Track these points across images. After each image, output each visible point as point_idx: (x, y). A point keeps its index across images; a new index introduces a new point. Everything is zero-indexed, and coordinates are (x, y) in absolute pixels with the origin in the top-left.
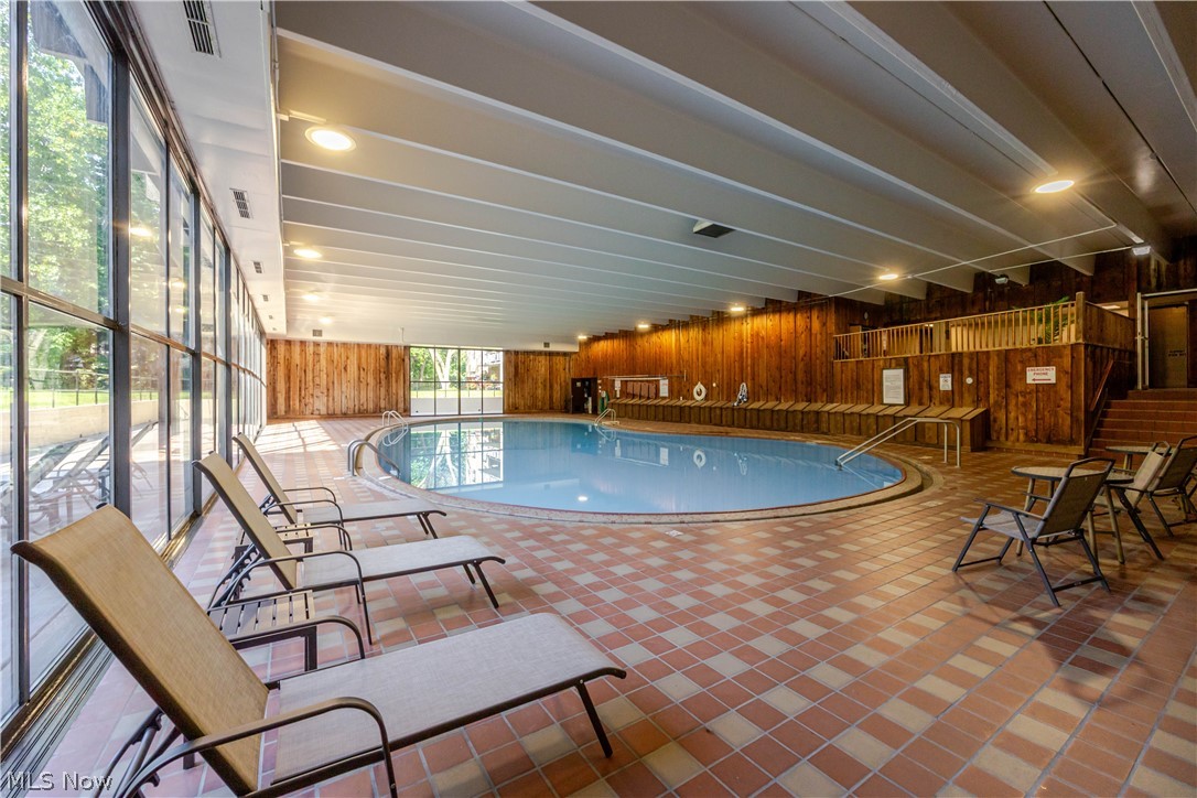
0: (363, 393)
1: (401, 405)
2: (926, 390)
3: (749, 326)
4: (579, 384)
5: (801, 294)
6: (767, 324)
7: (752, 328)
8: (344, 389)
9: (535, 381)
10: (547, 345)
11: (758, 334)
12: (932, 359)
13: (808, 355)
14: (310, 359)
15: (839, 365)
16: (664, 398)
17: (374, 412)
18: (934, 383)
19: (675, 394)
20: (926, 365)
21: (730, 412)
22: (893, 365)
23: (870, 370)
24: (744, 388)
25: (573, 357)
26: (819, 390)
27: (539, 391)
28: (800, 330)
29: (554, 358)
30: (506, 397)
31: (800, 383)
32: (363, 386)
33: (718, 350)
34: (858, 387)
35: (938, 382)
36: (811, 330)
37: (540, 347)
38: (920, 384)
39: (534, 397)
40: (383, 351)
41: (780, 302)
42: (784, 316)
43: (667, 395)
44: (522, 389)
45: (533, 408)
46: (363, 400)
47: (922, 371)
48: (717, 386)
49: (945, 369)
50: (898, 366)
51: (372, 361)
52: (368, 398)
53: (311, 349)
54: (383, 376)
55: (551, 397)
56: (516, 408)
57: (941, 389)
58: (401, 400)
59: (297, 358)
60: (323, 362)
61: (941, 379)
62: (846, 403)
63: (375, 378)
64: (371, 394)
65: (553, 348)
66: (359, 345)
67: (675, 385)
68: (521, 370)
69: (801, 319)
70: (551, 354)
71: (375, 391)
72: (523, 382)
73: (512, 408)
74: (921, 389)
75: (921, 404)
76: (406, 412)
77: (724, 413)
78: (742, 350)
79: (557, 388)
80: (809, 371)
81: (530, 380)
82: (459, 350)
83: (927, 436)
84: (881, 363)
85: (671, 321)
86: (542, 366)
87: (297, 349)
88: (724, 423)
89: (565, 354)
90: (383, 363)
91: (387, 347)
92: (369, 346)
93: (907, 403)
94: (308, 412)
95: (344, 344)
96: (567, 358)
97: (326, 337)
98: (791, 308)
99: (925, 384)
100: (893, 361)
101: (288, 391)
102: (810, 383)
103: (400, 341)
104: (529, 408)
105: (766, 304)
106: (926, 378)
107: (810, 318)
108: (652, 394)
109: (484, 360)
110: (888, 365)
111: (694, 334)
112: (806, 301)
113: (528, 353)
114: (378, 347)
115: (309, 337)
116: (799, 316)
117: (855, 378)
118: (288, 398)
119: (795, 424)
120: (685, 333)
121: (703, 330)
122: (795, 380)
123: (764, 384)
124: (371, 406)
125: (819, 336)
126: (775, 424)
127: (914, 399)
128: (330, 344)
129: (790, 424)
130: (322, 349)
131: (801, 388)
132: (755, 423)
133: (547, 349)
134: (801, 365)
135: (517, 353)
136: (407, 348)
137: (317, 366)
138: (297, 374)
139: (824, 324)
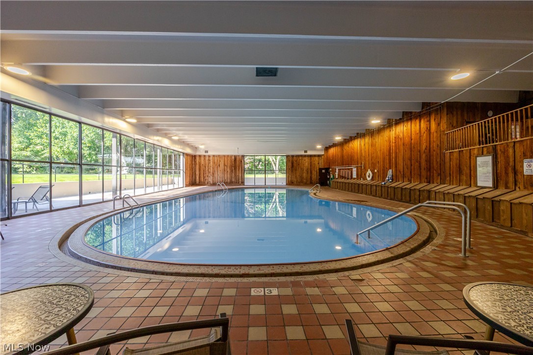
0: (226, 175)
1: (240, 181)
2: (511, 176)
3: (394, 132)
4: (323, 171)
5: (425, 105)
6: (403, 130)
7: (395, 133)
8: (219, 174)
9: (302, 170)
10: (306, 152)
11: (398, 137)
12: (517, 145)
13: (428, 148)
14: (207, 162)
15: (449, 154)
16: (354, 179)
17: (230, 183)
18: (518, 167)
19: (359, 176)
20: (511, 151)
21: (380, 188)
22: (485, 152)
23: (468, 158)
24: (390, 173)
25: (323, 157)
26: (435, 175)
27: (305, 175)
28: (423, 130)
29: (313, 158)
30: (287, 178)
31: (423, 168)
32: (226, 172)
33: (378, 150)
34: (460, 171)
35: (522, 167)
36: (430, 130)
37: (303, 153)
38: (506, 169)
39: (301, 177)
40: (233, 158)
41: (411, 113)
42: (413, 122)
43: (356, 177)
44: (296, 173)
45: (301, 183)
46: (226, 178)
47: (508, 157)
48: (378, 171)
49: (528, 154)
50: (488, 153)
51: (229, 162)
52: (227, 177)
53: (207, 158)
54: (233, 168)
55: (311, 178)
56: (292, 183)
57: (525, 173)
58: (240, 178)
59: (203, 162)
60: (211, 163)
61: (525, 164)
62: (453, 185)
63: (230, 169)
64: (229, 176)
65: (309, 153)
66: (224, 156)
67: (359, 170)
68: (295, 165)
69: (423, 124)
70: (311, 156)
71: (230, 175)
72: (296, 170)
73: (290, 183)
74: (507, 174)
75: (507, 187)
76: (243, 183)
77: (378, 188)
78: (390, 148)
79: (314, 173)
80: (429, 161)
81: (300, 169)
82: (265, 156)
83: (502, 218)
84: (476, 152)
85: (357, 134)
86: (306, 162)
87: (202, 158)
88: (377, 195)
89: (319, 156)
90: (233, 163)
91: (235, 156)
92: (228, 156)
93: (496, 186)
94: (206, 182)
95: (219, 156)
96: (320, 158)
97: (210, 153)
98: (418, 116)
99: (510, 169)
100: (485, 149)
101: (200, 175)
102: (429, 169)
103: (240, 153)
104: (299, 183)
105: (403, 116)
106: (511, 163)
107: (429, 121)
108: (350, 177)
109: (277, 161)
110: (481, 152)
111: (367, 140)
112: (427, 110)
113: (298, 156)
114: (231, 156)
115: (203, 153)
116: (422, 121)
117: (458, 164)
118: (200, 177)
119: (415, 199)
120: (364, 140)
121: (371, 137)
122: (420, 167)
123: (402, 170)
124: (229, 181)
125: (435, 134)
126: (403, 198)
127: (501, 183)
128: (214, 156)
129: (412, 198)
130: (211, 158)
131: (424, 173)
132: (392, 196)
133: (306, 154)
134: (424, 156)
135: (293, 156)
136: (243, 156)
137: (209, 165)
138: (202, 168)
139: (439, 125)
